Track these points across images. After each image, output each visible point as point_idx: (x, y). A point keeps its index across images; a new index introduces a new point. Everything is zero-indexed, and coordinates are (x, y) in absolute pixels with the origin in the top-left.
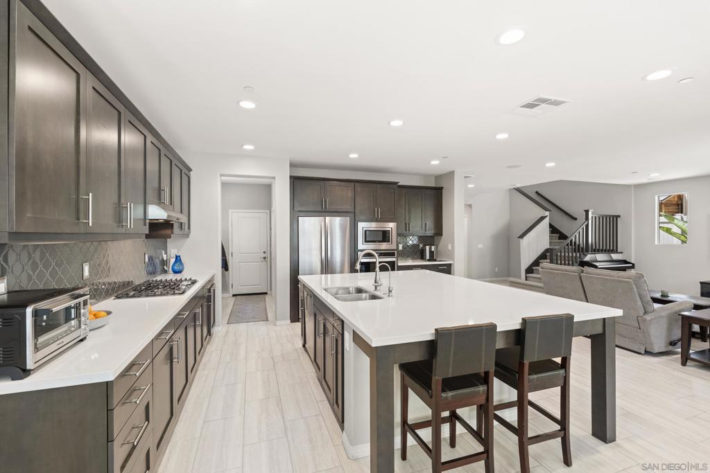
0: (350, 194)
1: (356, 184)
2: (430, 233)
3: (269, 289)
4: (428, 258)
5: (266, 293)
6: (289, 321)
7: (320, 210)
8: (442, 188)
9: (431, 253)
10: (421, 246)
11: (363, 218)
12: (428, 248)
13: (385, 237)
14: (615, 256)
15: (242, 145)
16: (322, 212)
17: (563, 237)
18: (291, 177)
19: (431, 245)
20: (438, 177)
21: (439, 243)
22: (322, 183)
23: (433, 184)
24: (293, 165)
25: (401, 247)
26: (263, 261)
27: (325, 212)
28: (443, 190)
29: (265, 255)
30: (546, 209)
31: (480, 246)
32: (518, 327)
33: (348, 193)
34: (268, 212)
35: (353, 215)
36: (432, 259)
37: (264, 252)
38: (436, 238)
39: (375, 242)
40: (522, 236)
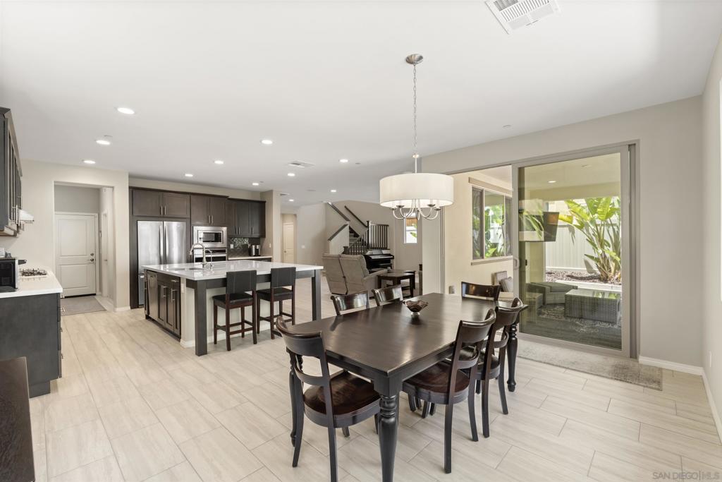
0: (186, 203)
1: (192, 196)
2: (256, 235)
3: (98, 290)
4: (254, 254)
5: (95, 295)
6: (129, 308)
7: (158, 215)
8: (265, 202)
9: (256, 250)
10: (249, 245)
11: (198, 223)
12: (254, 246)
13: (217, 238)
14: (384, 252)
15: (83, 160)
16: (161, 217)
17: (356, 235)
18: (130, 188)
19: (256, 245)
20: (263, 193)
21: (263, 242)
22: (161, 193)
23: (259, 199)
24: (131, 177)
25: (232, 246)
26: (90, 263)
27: (163, 217)
28: (266, 203)
29: (93, 257)
30: (347, 220)
31: (303, 247)
32: (269, 273)
33: (185, 202)
34: (97, 215)
35: (189, 221)
36: (257, 254)
37: (92, 255)
38: (261, 240)
39: (209, 241)
40: (330, 239)
